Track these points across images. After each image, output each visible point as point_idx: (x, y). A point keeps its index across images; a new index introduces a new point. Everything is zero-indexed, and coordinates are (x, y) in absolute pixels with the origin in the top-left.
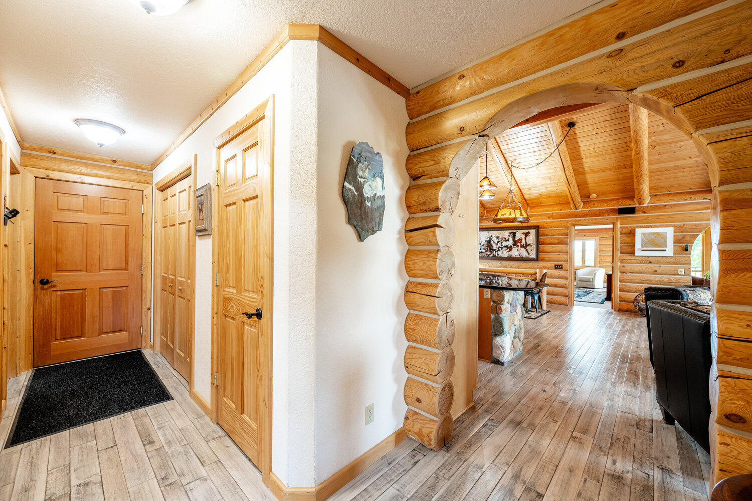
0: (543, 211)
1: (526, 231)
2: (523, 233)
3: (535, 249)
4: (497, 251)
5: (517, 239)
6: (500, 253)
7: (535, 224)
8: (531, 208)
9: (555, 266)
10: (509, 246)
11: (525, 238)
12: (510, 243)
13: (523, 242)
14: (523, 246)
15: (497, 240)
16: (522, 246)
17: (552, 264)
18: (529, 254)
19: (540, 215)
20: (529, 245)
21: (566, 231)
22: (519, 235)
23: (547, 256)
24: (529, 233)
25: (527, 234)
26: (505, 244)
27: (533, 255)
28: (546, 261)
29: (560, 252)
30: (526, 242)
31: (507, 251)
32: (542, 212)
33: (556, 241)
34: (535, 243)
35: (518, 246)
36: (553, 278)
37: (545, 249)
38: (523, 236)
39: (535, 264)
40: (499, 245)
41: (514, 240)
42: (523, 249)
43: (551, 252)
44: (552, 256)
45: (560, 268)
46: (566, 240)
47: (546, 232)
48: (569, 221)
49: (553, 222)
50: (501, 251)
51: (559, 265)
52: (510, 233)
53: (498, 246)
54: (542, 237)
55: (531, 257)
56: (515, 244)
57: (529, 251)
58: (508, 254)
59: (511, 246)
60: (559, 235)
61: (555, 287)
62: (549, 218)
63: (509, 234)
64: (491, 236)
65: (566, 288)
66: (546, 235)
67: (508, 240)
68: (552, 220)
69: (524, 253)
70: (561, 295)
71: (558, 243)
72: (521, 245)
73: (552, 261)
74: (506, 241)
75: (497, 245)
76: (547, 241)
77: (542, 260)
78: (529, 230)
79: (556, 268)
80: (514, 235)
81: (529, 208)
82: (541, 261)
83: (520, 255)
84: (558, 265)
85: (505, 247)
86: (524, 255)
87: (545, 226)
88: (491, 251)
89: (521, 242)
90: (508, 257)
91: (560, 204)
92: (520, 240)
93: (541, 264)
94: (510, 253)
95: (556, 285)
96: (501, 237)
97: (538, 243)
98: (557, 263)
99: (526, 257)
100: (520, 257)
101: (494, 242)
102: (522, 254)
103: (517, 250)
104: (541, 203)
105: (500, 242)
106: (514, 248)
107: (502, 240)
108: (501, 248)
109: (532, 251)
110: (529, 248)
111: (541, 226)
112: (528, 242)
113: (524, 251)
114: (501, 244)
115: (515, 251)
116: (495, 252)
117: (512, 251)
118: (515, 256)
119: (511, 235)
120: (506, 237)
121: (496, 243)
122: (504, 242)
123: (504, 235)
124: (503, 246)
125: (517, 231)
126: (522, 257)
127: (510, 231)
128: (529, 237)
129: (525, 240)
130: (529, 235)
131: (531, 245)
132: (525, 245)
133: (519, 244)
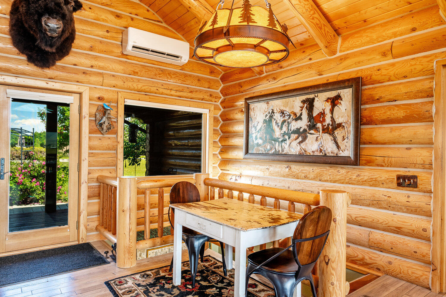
0: (371, 42)
1: (332, 94)
3: (351, 136)
4: (282, 141)
5: (315, 113)
6: (286, 145)
7: (353, 76)
8: (345, 39)
9: (399, 178)
10: (301, 130)
11: (332, 111)
12: (303, 124)
13: (328, 120)
14: (328, 128)
15: (282, 119)
16: (325, 130)
17: (393, 173)
18: (338, 147)
19: (363, 53)
20: (340, 125)
21: (426, 85)
22: (320, 103)
23: (380, 153)
24: (338, 97)
25: (334, 101)
26: (295, 125)
27: (348, 152)
28: (378, 165)
29: (410, 142)
31: (298, 141)
32: (368, 43)
33: (401, 114)
34: (351, 120)
35: (317, 130)
36: (393, 209)
37: (374, 134)
38: (328, 106)
39: (352, 172)
40: (285, 129)
41: (310, 115)
42: (327, 136)
43: (389, 143)
44: (390, 153)
45: (409, 185)
46: (427, 108)
47: (377, 94)
48: (436, 56)
49: (393, 65)
50: (288, 142)
51: (409, 178)
52: (304, 102)
53: (282, 132)
54: (367, 106)
55: (342, 154)
56: (312, 127)
58: (299, 148)
59: (305, 130)
60: (410, 98)
61: (398, 233)
62: (384, 55)
63: (302, 105)
64: (273, 112)
65: (428, 240)
66: (378, 100)
67: (299, 118)
68: (392, 61)
69: (330, 148)
70: (413, 256)
71: (407, 119)
72: (323, 126)
73: (390, 165)
74: (296, 119)
75: (281, 129)
76: (379, 114)
77: (369, 163)
78: (339, 91)
79: (399, 185)
80: (310, 104)
81: (340, 40)
82: (366, 164)
83: (321, 151)
84: (404, 178)
85: (294, 132)
86: (329, 150)
87: (374, 77)
88: (271, 143)
89: (324, 120)
90: (300, 155)
91: (412, 14)
92: (322, 114)
93: (366, 172)
94: (303, 145)
95: (399, 228)
96: (288, 110)
97: (359, 120)
98: (403, 171)
99: (332, 155)
100: (321, 154)
101: (276, 122)
102: (325, 149)
103: (317, 140)
104: (365, 21)
105: (286, 123)
106: (311, 134)
107: (289, 118)
108: (287, 134)
109: (346, 140)
110: (338, 133)
111: (367, 78)
112: (338, 118)
113: (330, 140)
114: (288, 127)
115: (312, 142)
116: (277, 143)
117: (307, 141)
118: (313, 152)
119: (306, 105)
120: (297, 111)
121: (280, 124)
122: (294, 121)
123: (293, 107)
124: (291, 130)
125: (316, 95)
126: (325, 154)
127: (304, 97)
128: (340, 106)
129: (332, 114)
130: (340, 101)
131: (344, 127)
132: (331, 127)
133: (319, 125)
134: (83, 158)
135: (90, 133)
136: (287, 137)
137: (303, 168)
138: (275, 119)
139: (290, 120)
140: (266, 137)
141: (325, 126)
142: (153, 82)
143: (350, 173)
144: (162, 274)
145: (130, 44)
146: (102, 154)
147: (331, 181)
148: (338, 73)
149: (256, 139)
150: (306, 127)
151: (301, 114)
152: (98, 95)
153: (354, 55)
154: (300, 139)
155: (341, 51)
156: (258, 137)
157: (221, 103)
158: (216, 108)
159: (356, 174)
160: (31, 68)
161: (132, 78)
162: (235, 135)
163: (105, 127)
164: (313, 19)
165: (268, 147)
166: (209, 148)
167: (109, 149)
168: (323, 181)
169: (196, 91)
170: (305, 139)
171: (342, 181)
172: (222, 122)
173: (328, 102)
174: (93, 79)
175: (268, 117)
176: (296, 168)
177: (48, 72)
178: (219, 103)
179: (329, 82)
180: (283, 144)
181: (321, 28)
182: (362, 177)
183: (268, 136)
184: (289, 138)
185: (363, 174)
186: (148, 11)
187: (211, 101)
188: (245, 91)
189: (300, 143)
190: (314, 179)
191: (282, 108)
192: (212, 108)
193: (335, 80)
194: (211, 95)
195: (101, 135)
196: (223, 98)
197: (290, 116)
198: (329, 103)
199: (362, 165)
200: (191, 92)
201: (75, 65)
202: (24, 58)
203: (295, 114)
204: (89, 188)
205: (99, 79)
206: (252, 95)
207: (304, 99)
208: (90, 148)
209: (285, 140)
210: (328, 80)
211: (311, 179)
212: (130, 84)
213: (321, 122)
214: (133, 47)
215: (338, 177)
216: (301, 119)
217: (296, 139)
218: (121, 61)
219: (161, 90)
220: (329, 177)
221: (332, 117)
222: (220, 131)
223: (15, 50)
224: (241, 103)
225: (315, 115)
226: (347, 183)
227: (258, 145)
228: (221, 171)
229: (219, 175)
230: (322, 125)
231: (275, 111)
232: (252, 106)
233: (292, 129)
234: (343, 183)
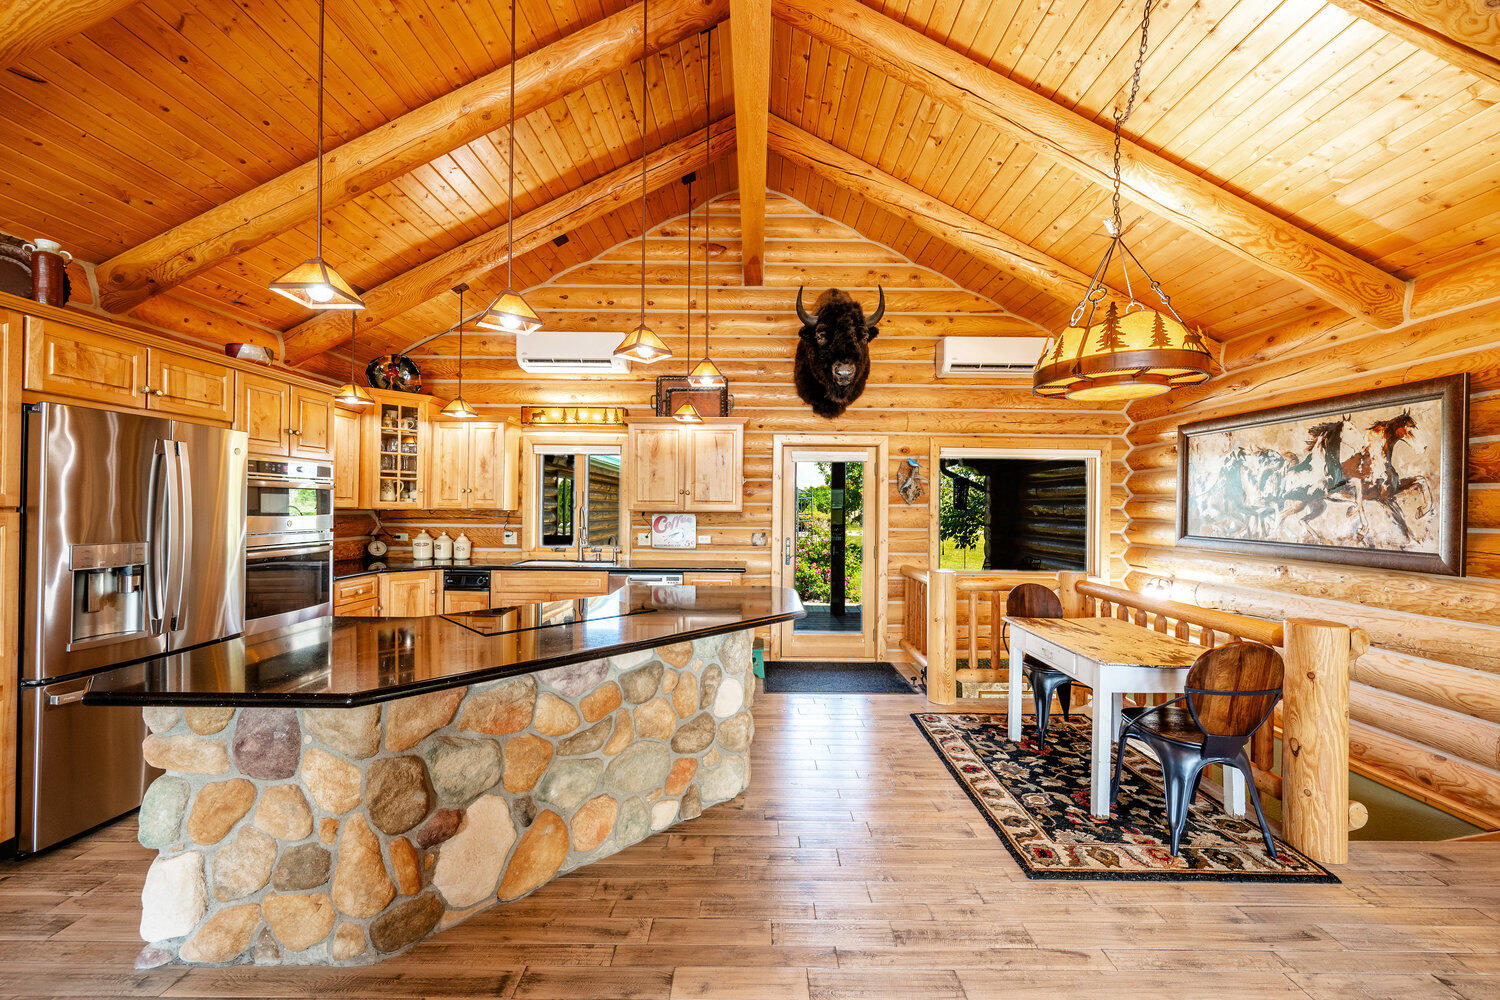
1: (1390, 413)
2: (1376, 427)
3: (1444, 508)
4: (1264, 514)
5: (1345, 456)
6: (1273, 523)
7: (1445, 370)
8: (1423, 288)
10: (1311, 491)
11: (1388, 451)
12: (1316, 476)
13: (1378, 471)
14: (1378, 488)
15: (1263, 468)
16: (1372, 493)
18: (1406, 531)
19: (1476, 315)
20: (1409, 483)
22: (1358, 435)
24: (1405, 420)
25: (1394, 431)
26: (1294, 481)
27: (1433, 538)
30: (1391, 470)
31: (1302, 514)
32: (1491, 291)
34: (1443, 470)
35: (1350, 492)
38: (1378, 442)
40: (1269, 488)
41: (1332, 461)
42: (1375, 507)
50: (1278, 516)
52: (1315, 432)
53: (1264, 494)
54: (1488, 439)
55: (1415, 547)
56: (1337, 485)
57: (1408, 514)
58: (1304, 529)
59: (1319, 492)
63: (1311, 438)
64: (1242, 453)
67: (1306, 466)
69: (1385, 531)
72: (1365, 485)
74: (1298, 469)
75: (1262, 488)
78: (1406, 407)
80: (1331, 437)
81: (1409, 291)
83: (1360, 538)
85: (1293, 496)
86: (1383, 537)
88: (1238, 517)
89: (1367, 471)
90: (1309, 545)
92: (1364, 457)
93: (1489, 592)
94: (1314, 524)
96: (1277, 450)
97: (1465, 471)
99: (1390, 548)
100: (1361, 545)
101: (1249, 474)
102: (1371, 534)
103: (1349, 513)
104: (1480, 243)
105: (1274, 476)
106: (1334, 500)
107: (1281, 465)
108: (1276, 499)
109: (1427, 517)
110: (1406, 502)
111: (1487, 373)
112: (1405, 466)
113: (1384, 515)
114: (1279, 484)
115: (1337, 517)
116: (1253, 518)
117: (1324, 515)
118: (1340, 539)
119: (1320, 439)
120: (1300, 450)
121: (1258, 478)
122: (1292, 473)
123: (1289, 443)
124: (1284, 491)
125: (1347, 416)
126: (1372, 546)
127: (1316, 422)
128: (1410, 441)
129: (1389, 458)
130: (1408, 429)
131: (1420, 486)
132: (1385, 487)
133: (1356, 482)
134: (881, 539)
135: (890, 503)
136: (1275, 506)
137: (1317, 574)
138: (1246, 468)
139: (1281, 470)
140: (1226, 505)
141: (1371, 483)
142: (988, 414)
143: (1442, 592)
144: (993, 722)
145: (948, 361)
146: (907, 533)
147: (1391, 607)
148: (1409, 364)
149: (1205, 507)
150: (1322, 486)
151: (1309, 458)
152: (901, 447)
153: (1452, 321)
154: (1308, 510)
155: (1414, 315)
156: (1209, 503)
157: (1130, 434)
158: (1118, 445)
159: (1460, 596)
160: (816, 420)
161: (952, 414)
162: (1161, 497)
163: (910, 493)
164: (1313, 268)
165: (1233, 526)
166: (1102, 522)
167: (917, 526)
168: (1369, 605)
169: (1072, 419)
170: (1318, 510)
171: (1422, 609)
172: (1132, 472)
173: (1377, 431)
174: (894, 422)
175: (1230, 463)
176: (1299, 573)
177: (838, 422)
178: (1123, 436)
179: (1381, 386)
180: (1266, 520)
181: (1341, 281)
182: (1477, 604)
183: (1231, 504)
184: (1281, 507)
185: (1478, 596)
186: (977, 299)
187: (1107, 433)
188: (1181, 410)
189: (1306, 519)
190: (1346, 598)
191: (1263, 445)
192: (1108, 446)
193: (1398, 381)
194: (1104, 423)
195: (905, 505)
196: (1132, 424)
197: (1282, 461)
198: (1381, 434)
199: (1479, 575)
200: (1061, 421)
201: (869, 407)
202: (809, 408)
203: (1294, 458)
204: (890, 582)
205: (902, 422)
206: (1195, 418)
207: (1317, 425)
208: (891, 525)
209: (1273, 511)
210: (1378, 383)
211: (1339, 599)
212: (948, 423)
213: (1361, 476)
214: (953, 366)
215: (1410, 598)
216: (1309, 468)
217: (1298, 511)
218: (934, 389)
219: (1001, 426)
220: (1384, 597)
221: (1388, 466)
222: (1127, 490)
223: (801, 400)
224: (1171, 434)
225: (1343, 459)
226: (1435, 614)
227: (1209, 520)
228: (1131, 569)
229: (1125, 575)
230: (1363, 481)
231: (1247, 452)
232: (1194, 441)
233: (1288, 490)
234: (1424, 613)
